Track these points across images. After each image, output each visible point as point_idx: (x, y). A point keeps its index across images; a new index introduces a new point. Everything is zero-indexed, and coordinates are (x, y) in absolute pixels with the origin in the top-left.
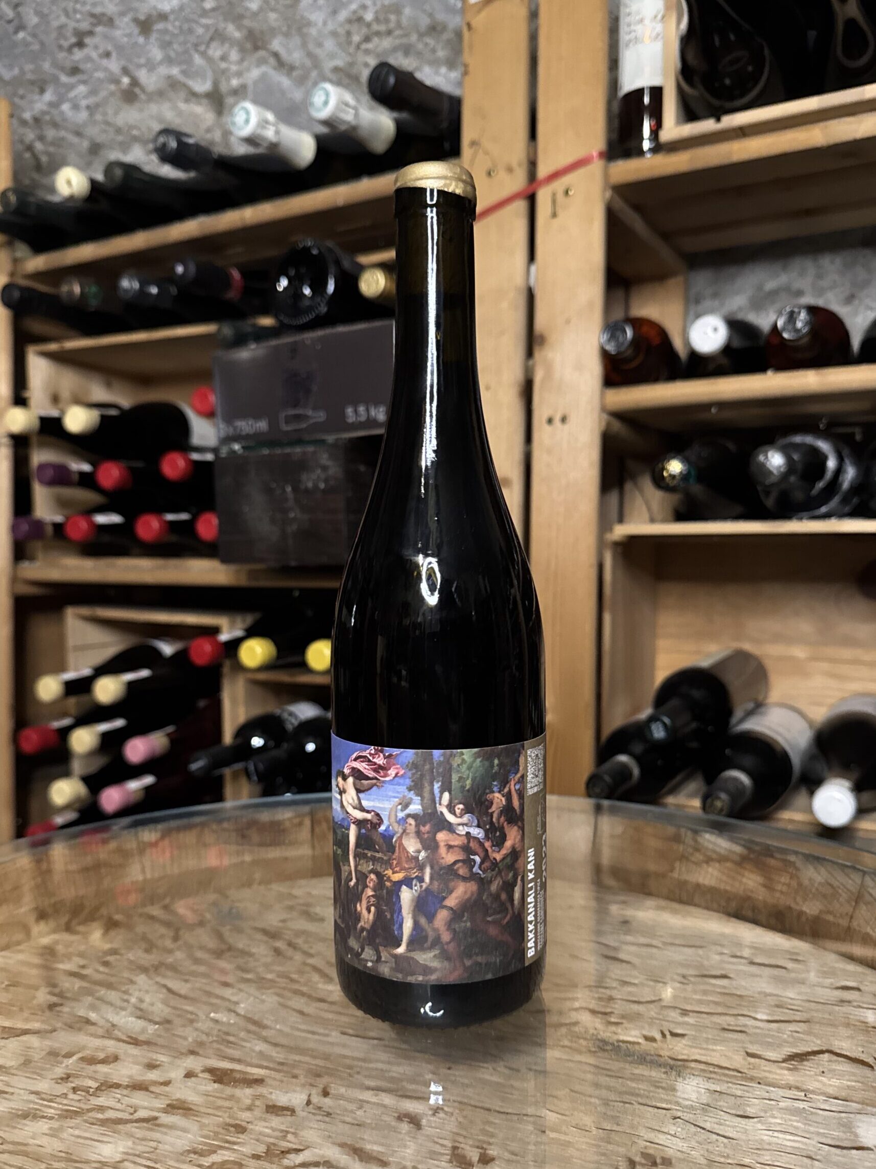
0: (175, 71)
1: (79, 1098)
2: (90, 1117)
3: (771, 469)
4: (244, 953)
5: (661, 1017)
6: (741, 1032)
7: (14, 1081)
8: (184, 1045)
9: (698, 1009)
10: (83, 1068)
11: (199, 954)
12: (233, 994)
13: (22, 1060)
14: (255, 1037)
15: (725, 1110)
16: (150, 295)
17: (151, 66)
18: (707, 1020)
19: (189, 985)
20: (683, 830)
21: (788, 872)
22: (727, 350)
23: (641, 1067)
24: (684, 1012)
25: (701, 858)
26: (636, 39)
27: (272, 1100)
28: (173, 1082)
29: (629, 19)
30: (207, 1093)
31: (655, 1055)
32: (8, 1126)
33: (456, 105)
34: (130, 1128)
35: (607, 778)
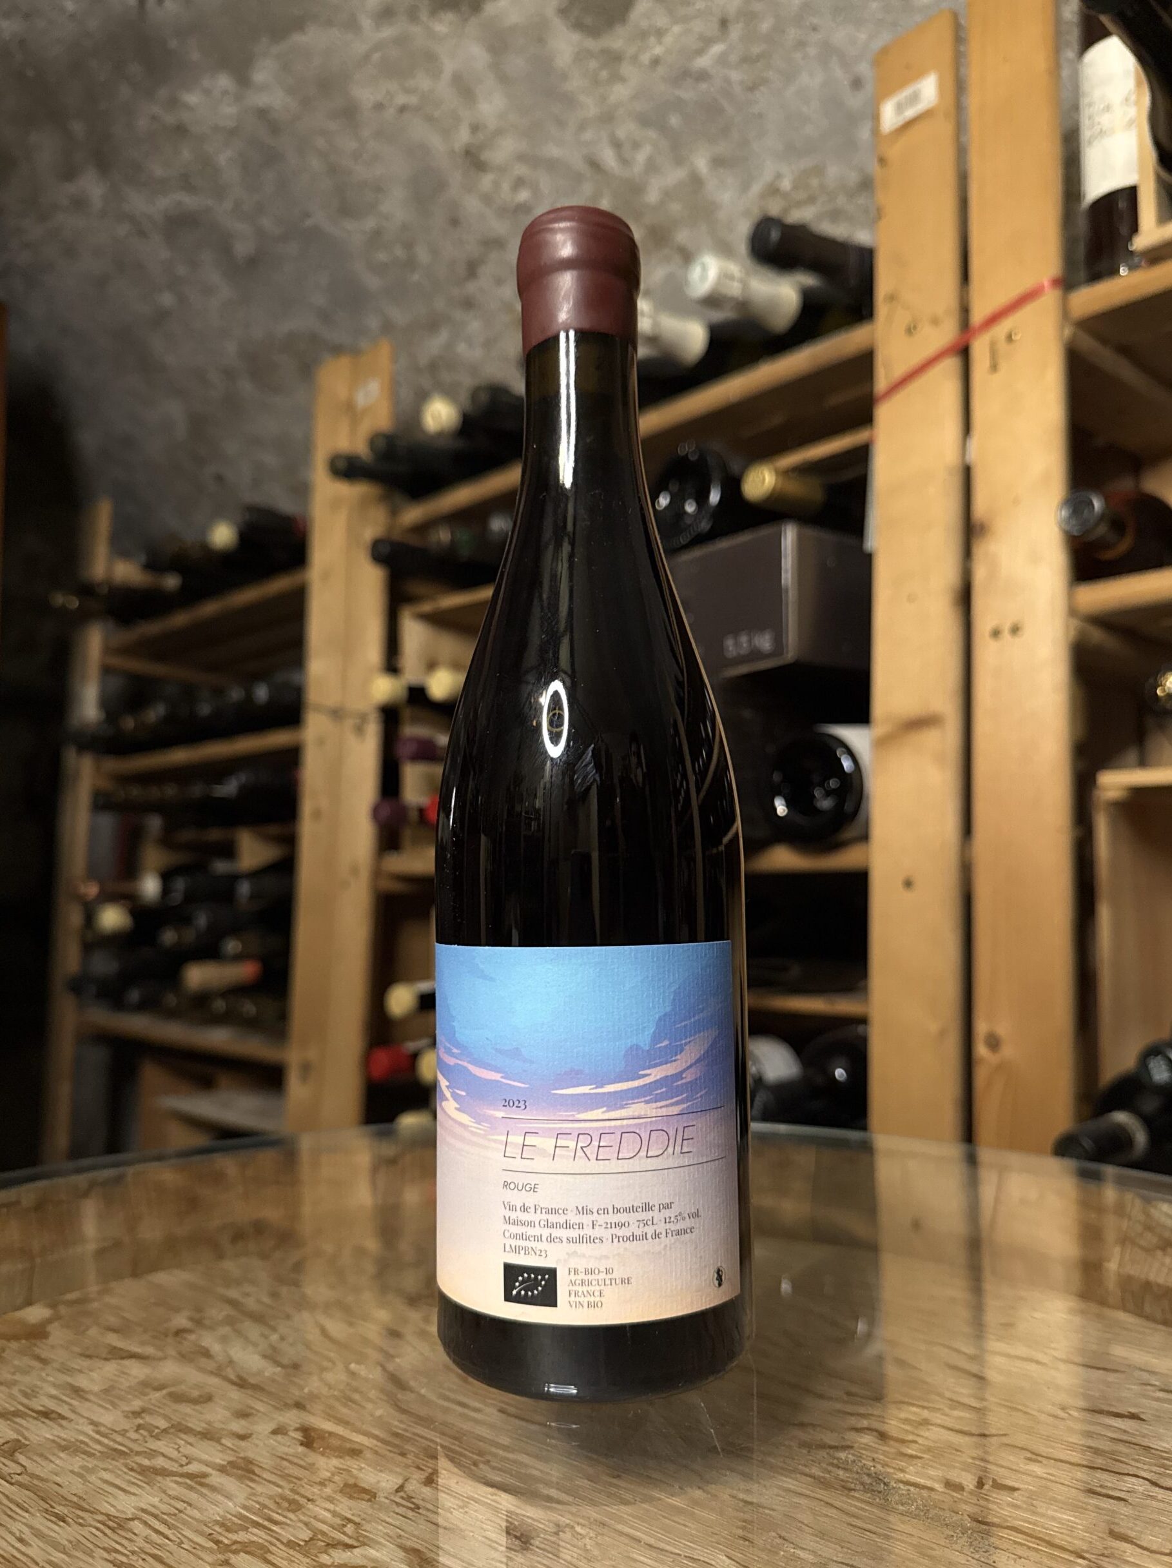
1: (139, 1437)
2: (133, 1461)
7: (82, 1407)
8: (294, 1396)
9: (1056, 1455)
13: (106, 1386)
18: (1063, 1474)
24: (1034, 1457)
25: (1155, 1240)
26: (1102, 133)
27: (356, 1478)
28: (254, 1436)
29: (1091, 109)
30: (284, 1456)
31: (949, 1510)
32: (41, 1455)
33: (866, 257)
34: (170, 1484)
35: (1087, 1143)
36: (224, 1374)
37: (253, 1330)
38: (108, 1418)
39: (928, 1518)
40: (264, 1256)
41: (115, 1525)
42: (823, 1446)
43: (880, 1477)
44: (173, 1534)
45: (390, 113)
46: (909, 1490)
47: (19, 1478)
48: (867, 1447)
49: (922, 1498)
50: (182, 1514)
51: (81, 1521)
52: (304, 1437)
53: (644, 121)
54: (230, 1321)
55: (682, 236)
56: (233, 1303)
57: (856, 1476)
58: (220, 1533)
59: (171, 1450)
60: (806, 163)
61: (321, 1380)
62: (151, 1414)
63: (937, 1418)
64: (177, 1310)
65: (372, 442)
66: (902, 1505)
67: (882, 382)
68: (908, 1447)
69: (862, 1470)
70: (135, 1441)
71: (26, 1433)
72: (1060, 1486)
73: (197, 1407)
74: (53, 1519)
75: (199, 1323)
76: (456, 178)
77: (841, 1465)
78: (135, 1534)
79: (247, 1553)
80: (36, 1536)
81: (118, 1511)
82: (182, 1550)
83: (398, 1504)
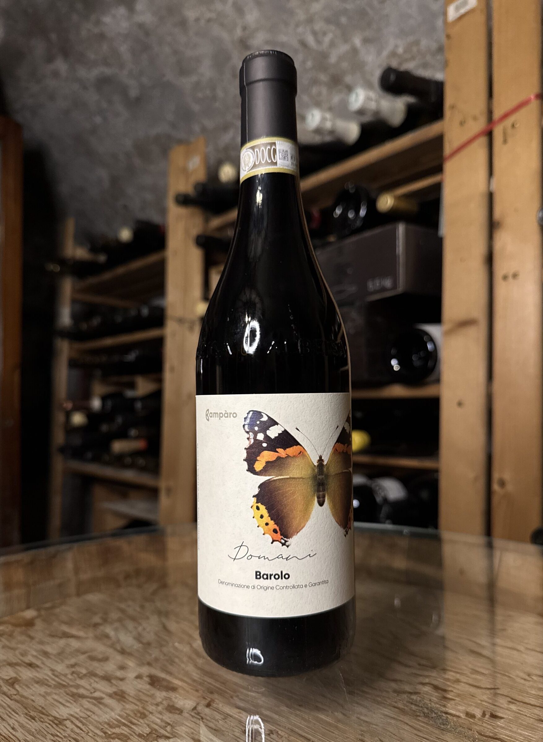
1: (73, 678)
2: (69, 690)
5: (491, 701)
7: (47, 662)
9: (526, 700)
10: (86, 662)
13: (60, 651)
18: (528, 710)
23: (449, 734)
24: (513, 701)
27: (173, 702)
28: (127, 679)
31: (467, 728)
32: (27, 686)
33: (439, 87)
34: (85, 702)
36: (115, 647)
37: (130, 625)
38: (60, 668)
39: (456, 733)
40: (139, 586)
41: (58, 722)
42: (405, 692)
43: (433, 710)
44: (85, 728)
45: (202, 22)
46: (447, 717)
47: (15, 697)
48: (427, 693)
49: (454, 721)
50: (89, 718)
51: (42, 720)
52: (151, 680)
53: (328, 21)
54: (120, 620)
55: (348, 79)
56: (123, 611)
57: (421, 709)
58: (107, 728)
59: (87, 685)
61: (161, 651)
62: (79, 666)
63: (463, 679)
66: (443, 725)
67: (448, 150)
68: (449, 694)
69: (424, 705)
70: (71, 680)
71: (21, 674)
72: (525, 717)
73: (101, 663)
74: (29, 718)
75: (105, 620)
76: (235, 54)
77: (413, 703)
78: (67, 727)
79: (119, 739)
80: (20, 727)
81: (60, 715)
82: (88, 736)
83: (193, 716)
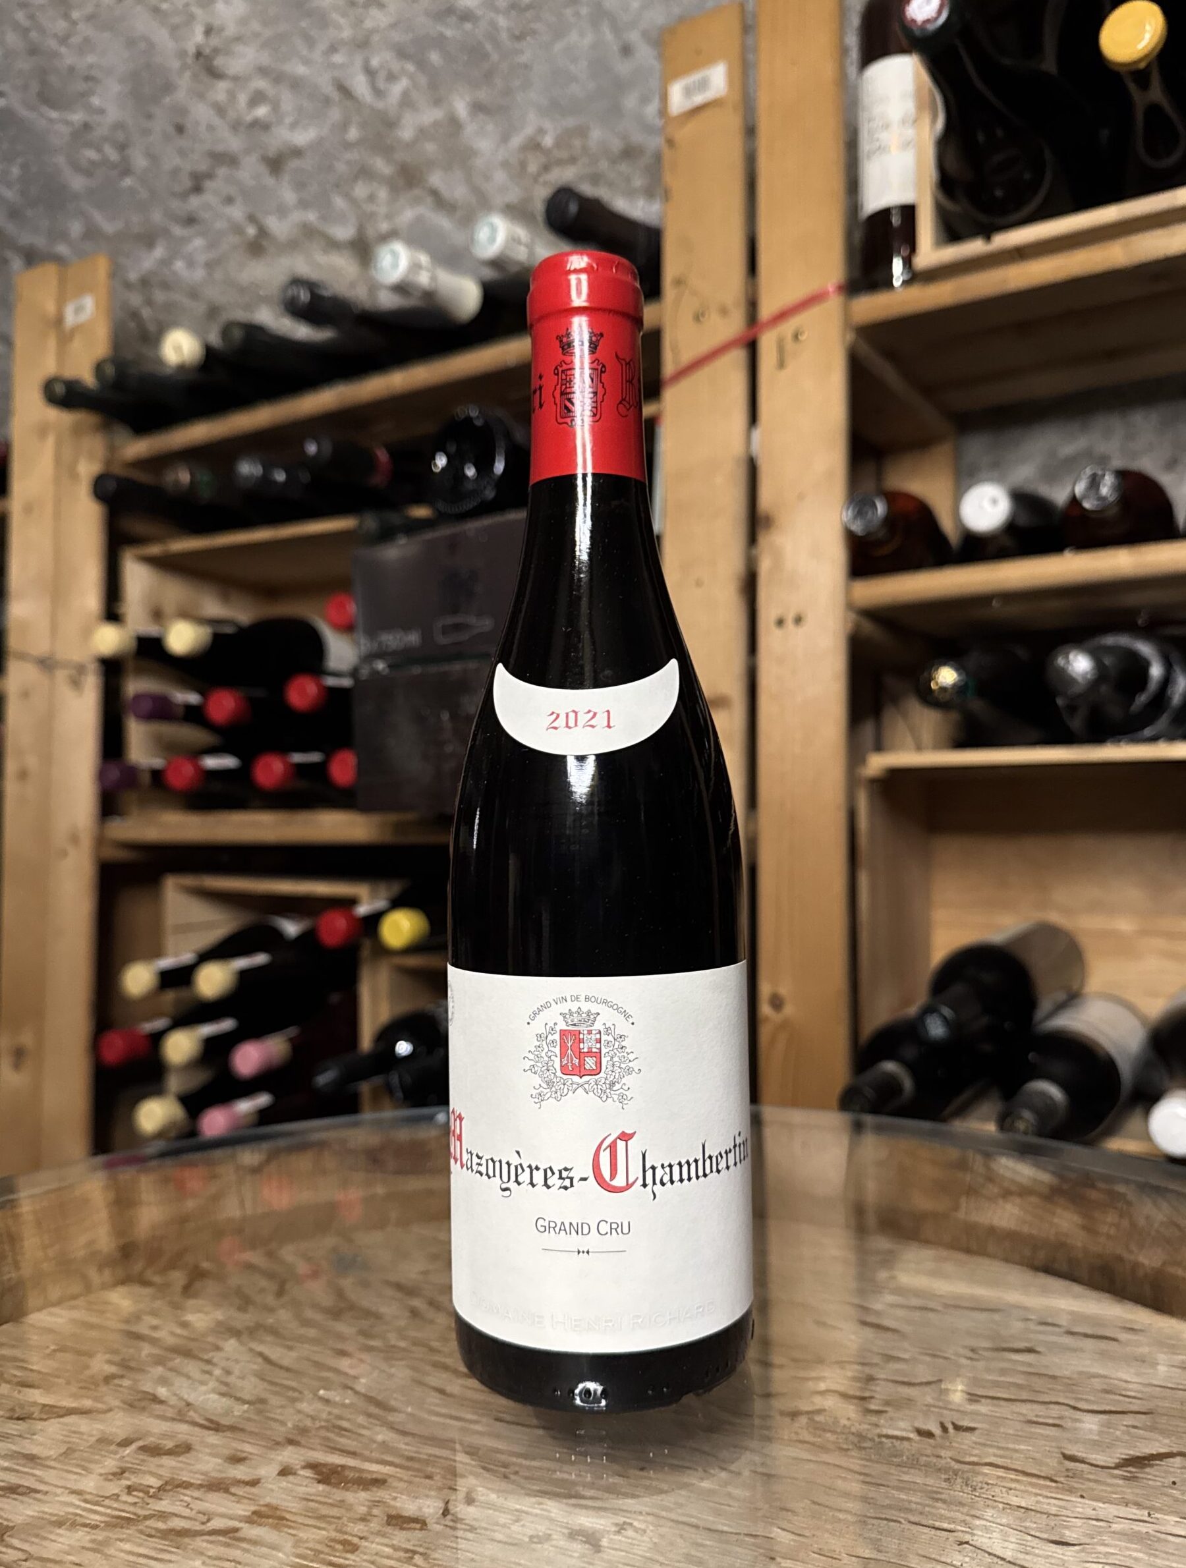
0: (311, 216)
1: (136, 1500)
2: (146, 1527)
3: (1074, 675)
4: (368, 1314)
5: (941, 1404)
6: (1054, 1425)
7: (49, 1475)
8: (280, 1432)
9: (991, 1394)
10: (143, 1461)
11: (309, 1314)
12: (351, 1367)
13: (63, 1450)
14: (378, 1422)
15: (1033, 1533)
16: (275, 482)
17: (282, 211)
18: (1005, 1410)
19: (294, 1354)
20: (970, 1154)
21: (1116, 1208)
22: (1010, 527)
23: (912, 1471)
25: (996, 1190)
26: (882, 149)
27: (396, 1508)
28: (263, 1481)
29: (871, 124)
30: (308, 1497)
31: (933, 1456)
32: (37, 1536)
33: (653, 237)
34: (200, 1543)
35: (869, 1092)
36: (188, 1419)
37: (190, 1367)
38: (88, 1484)
39: (921, 1466)
42: (800, 1413)
43: (863, 1434)
46: (893, 1443)
48: (835, 1408)
49: (906, 1448)
52: (318, 1474)
53: (402, 53)
54: (158, 1360)
55: (436, 180)
56: (147, 1339)
57: (843, 1437)
59: (180, 1508)
60: (571, 122)
61: (298, 1411)
62: (134, 1473)
64: (91, 1355)
65: (99, 368)
66: (894, 1457)
67: (669, 367)
68: (871, 1404)
69: (844, 1429)
70: (135, 1504)
72: (1006, 1421)
73: (181, 1459)
75: (124, 1366)
76: (184, 82)
77: (825, 1428)
83: (452, 1528)
